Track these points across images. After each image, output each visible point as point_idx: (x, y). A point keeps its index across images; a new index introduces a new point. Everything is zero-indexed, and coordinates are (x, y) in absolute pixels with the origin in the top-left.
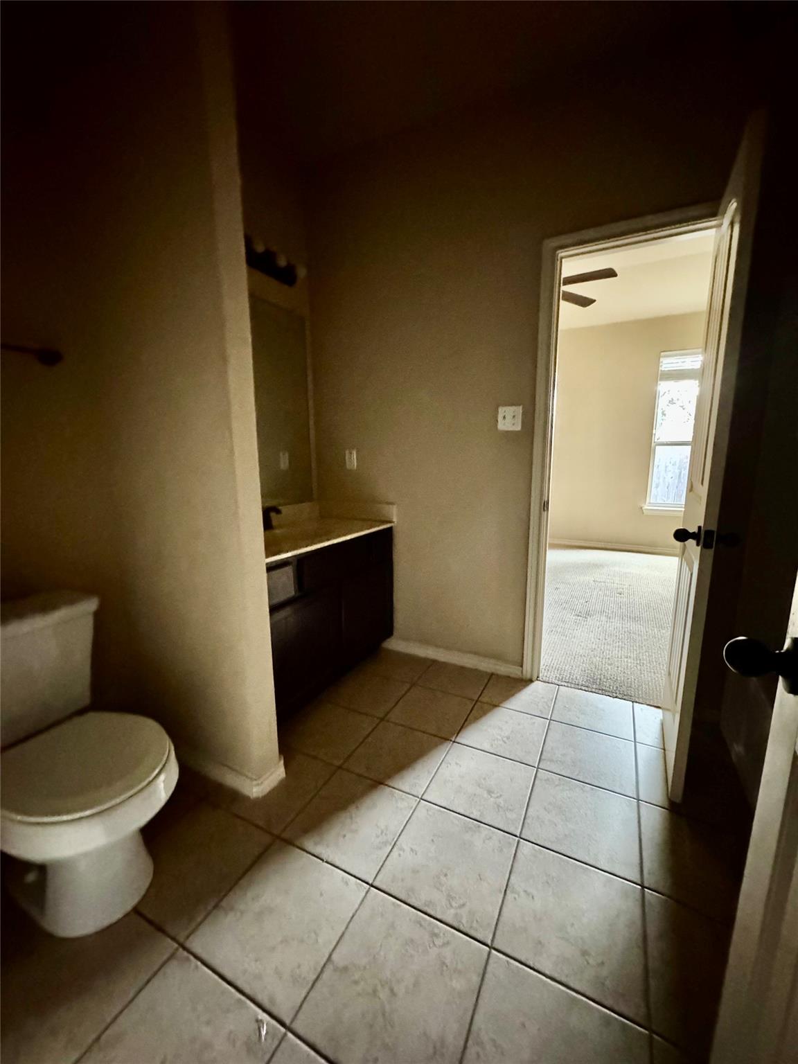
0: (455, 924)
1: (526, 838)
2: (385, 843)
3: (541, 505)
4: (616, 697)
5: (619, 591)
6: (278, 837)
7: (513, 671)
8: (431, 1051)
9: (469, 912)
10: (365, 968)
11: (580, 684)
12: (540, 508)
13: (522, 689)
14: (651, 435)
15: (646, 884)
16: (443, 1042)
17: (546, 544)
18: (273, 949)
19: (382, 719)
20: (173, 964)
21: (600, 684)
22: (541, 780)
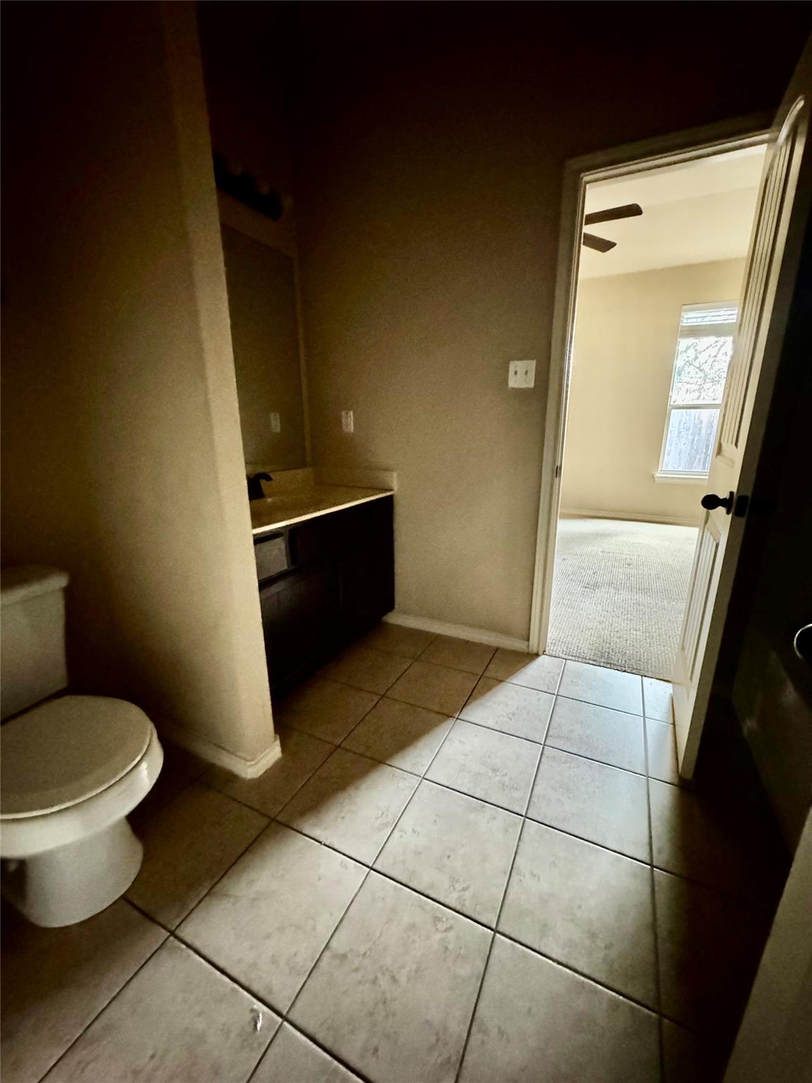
0: (458, 908)
1: (532, 817)
2: (386, 825)
3: (553, 470)
4: (624, 671)
5: (628, 561)
6: (273, 820)
7: (519, 645)
8: (433, 1039)
9: (474, 895)
10: (365, 954)
11: (588, 658)
12: (553, 474)
13: (528, 663)
14: (667, 397)
15: (655, 863)
16: (445, 1029)
17: (557, 513)
18: (268, 936)
19: (383, 696)
20: (164, 954)
21: (608, 658)
22: (548, 757)
